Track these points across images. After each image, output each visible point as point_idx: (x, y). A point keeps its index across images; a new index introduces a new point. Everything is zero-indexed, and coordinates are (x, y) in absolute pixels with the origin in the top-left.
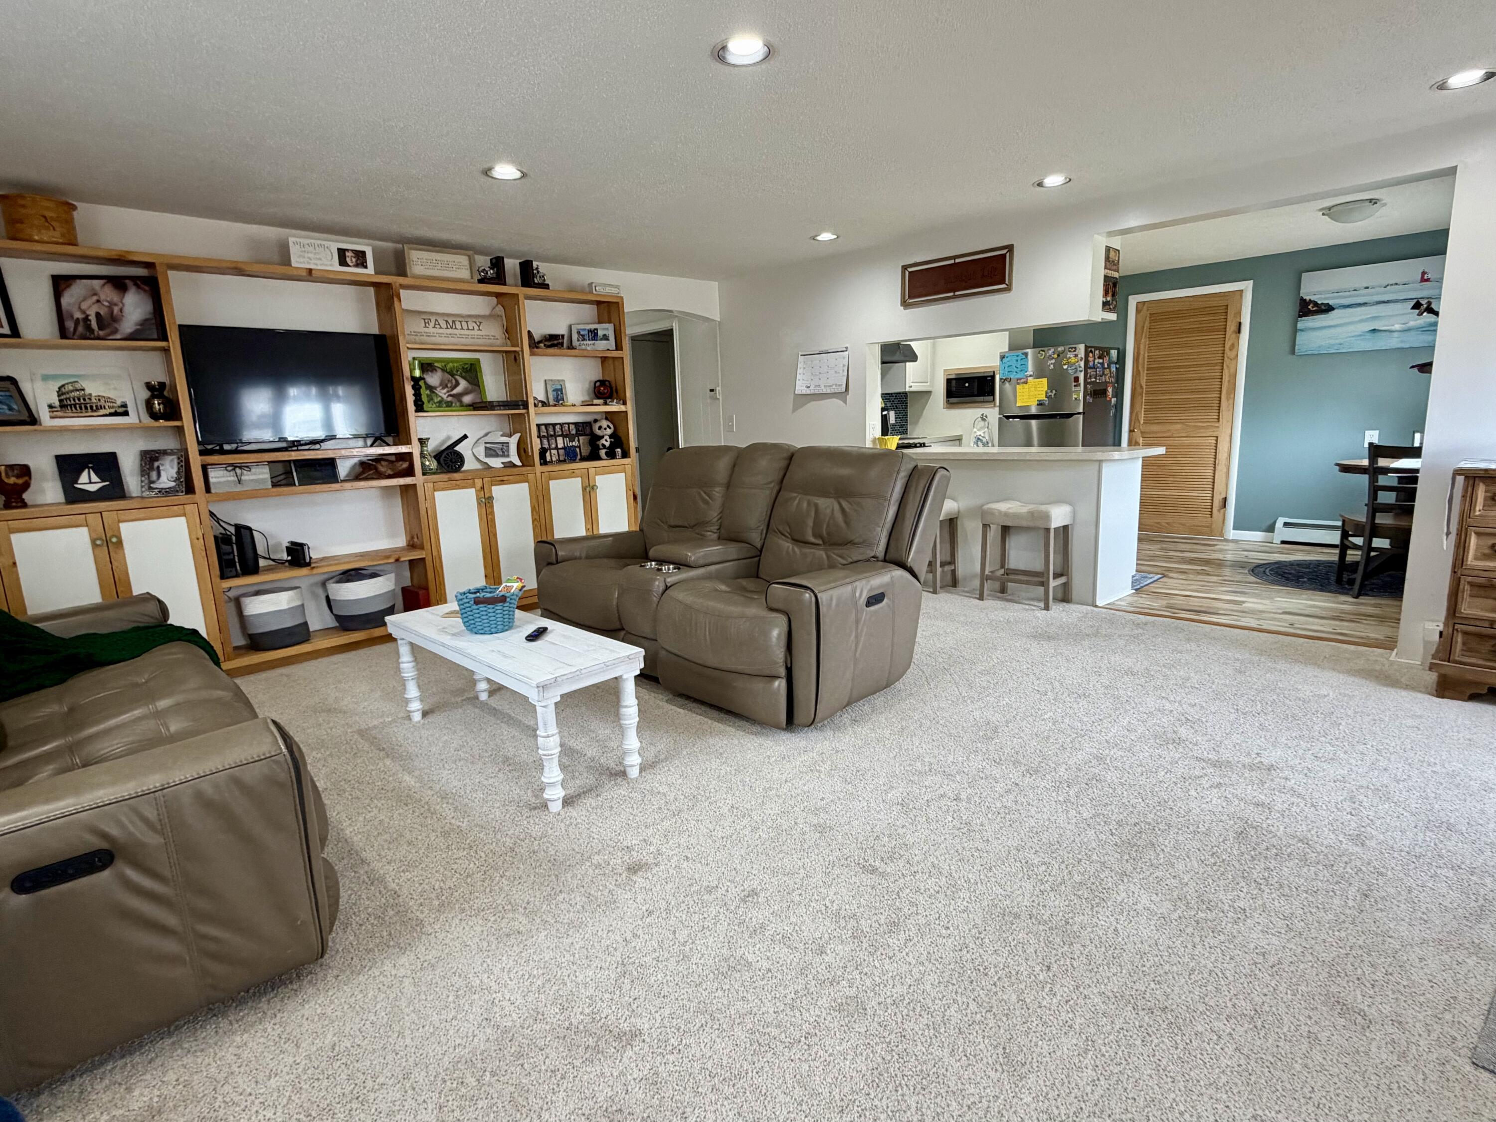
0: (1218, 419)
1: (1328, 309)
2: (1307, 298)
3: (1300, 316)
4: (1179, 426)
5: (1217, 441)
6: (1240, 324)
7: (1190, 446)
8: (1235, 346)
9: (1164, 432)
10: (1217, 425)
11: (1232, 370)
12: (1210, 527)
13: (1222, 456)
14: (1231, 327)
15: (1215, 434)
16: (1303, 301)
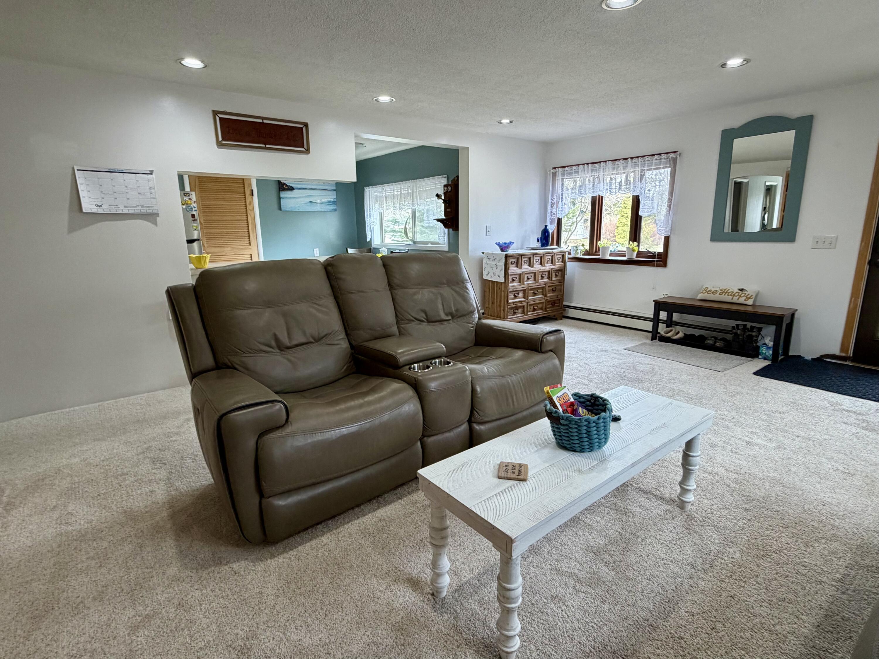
0: (250, 244)
1: (292, 189)
3: (281, 191)
4: (228, 249)
5: (251, 256)
6: (252, 190)
8: (251, 203)
9: (221, 252)
10: (250, 247)
11: (253, 217)
14: (248, 193)
15: (250, 252)
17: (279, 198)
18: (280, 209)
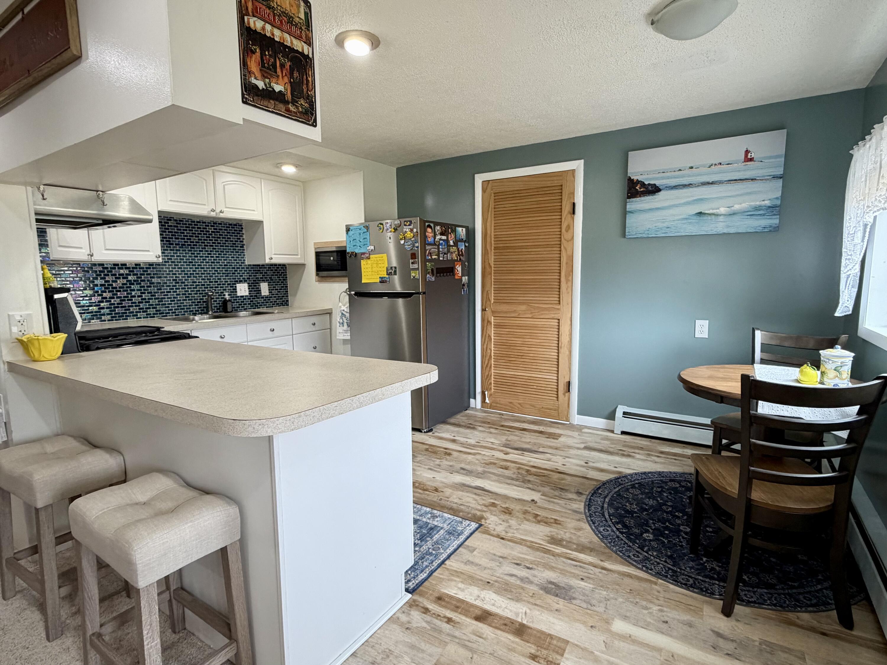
0: (559, 301)
1: (654, 190)
2: (635, 178)
3: (629, 197)
4: (523, 307)
5: (559, 323)
6: (574, 204)
7: (535, 327)
8: (570, 228)
9: (512, 312)
10: (557, 307)
11: (569, 253)
12: (557, 410)
13: (564, 339)
14: (567, 208)
15: (556, 316)
16: (630, 180)
17: (625, 213)
18: (624, 235)
